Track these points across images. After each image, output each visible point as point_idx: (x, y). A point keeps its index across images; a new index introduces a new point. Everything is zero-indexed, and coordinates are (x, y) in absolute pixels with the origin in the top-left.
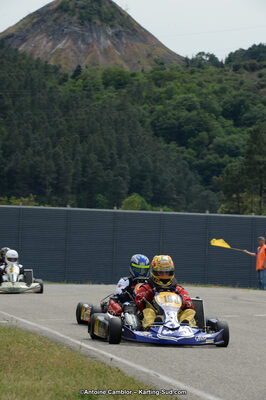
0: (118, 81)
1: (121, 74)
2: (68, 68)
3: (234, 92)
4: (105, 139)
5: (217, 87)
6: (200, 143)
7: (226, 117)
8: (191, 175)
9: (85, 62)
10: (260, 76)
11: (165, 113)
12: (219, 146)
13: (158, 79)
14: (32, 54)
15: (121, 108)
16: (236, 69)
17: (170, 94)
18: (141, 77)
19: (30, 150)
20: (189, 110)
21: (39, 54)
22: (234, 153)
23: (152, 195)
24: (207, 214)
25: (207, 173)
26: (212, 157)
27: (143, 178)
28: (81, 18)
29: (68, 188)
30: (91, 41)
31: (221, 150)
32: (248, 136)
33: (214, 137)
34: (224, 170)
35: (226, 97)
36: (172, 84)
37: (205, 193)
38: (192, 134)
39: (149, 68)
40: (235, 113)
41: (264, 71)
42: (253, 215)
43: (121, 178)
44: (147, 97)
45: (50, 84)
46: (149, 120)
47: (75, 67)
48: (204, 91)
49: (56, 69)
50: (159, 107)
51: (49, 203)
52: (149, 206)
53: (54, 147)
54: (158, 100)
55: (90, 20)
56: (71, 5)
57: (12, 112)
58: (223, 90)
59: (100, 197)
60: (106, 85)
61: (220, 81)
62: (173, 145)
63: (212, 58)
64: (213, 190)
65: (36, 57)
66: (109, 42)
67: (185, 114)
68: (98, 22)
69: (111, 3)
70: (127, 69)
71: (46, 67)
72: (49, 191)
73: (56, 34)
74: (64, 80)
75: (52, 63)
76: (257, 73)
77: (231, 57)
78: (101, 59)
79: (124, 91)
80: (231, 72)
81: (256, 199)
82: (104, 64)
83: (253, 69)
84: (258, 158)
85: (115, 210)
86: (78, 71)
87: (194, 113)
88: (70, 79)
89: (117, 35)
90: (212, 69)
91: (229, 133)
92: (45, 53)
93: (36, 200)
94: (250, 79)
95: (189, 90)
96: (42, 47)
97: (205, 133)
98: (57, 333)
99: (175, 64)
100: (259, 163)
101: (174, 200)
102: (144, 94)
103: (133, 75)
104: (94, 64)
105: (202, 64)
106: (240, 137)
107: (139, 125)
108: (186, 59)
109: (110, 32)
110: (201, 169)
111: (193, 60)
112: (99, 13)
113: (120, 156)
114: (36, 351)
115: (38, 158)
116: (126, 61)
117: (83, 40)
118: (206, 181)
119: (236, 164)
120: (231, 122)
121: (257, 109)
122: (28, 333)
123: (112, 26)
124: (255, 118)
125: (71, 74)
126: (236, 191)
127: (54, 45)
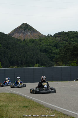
0: (32, 41)
1: (33, 40)
2: (22, 40)
3: (56, 42)
4: (31, 53)
5: (52, 41)
6: (50, 52)
7: (54, 47)
8: (49, 59)
9: (26, 38)
10: (61, 38)
11: (42, 47)
12: (53, 53)
13: (40, 40)
14: (15, 37)
15: (33, 47)
16: (56, 37)
17: (43, 43)
18: (37, 40)
19: (16, 56)
20: (47, 46)
21: (16, 37)
22: (57, 54)
23: (41, 64)
24: (52, 67)
25: (52, 58)
26: (52, 55)
27: (39, 60)
28: (24, 29)
29: (24, 63)
30: (26, 34)
31: (54, 53)
32: (59, 50)
33: (52, 51)
34: (55, 58)
35: (54, 43)
36: (43, 41)
37: (51, 62)
38: (48, 51)
39: (38, 38)
40: (56, 46)
41: (61, 37)
42: (61, 66)
43: (34, 61)
44: (39, 44)
45: (19, 43)
46: (39, 49)
47: (24, 39)
48: (50, 42)
49: (20, 40)
50: (41, 46)
51: (20, 67)
52: (40, 66)
53: (20, 55)
54: (41, 45)
55: (26, 30)
56: (22, 27)
57: (11, 49)
58: (54, 42)
59: (30, 65)
60: (30, 42)
61: (53, 40)
62: (44, 53)
63: (51, 35)
64: (53, 62)
65: (16, 38)
66: (30, 34)
67: (46, 47)
68: (28, 30)
69: (30, 26)
70: (34, 39)
71: (18, 39)
72: (20, 64)
73: (19, 33)
74: (22, 42)
75: (19, 39)
76: (60, 38)
77: (55, 35)
78: (29, 37)
79: (34, 43)
80: (55, 38)
81: (62, 63)
82: (29, 38)
83: (59, 37)
84: (61, 55)
85: (33, 67)
86: (24, 40)
87: (48, 46)
88: (23, 42)
89: (32, 32)
90: (51, 37)
91: (55, 50)
92: (18, 37)
93: (17, 66)
94: (59, 39)
95: (47, 42)
96: (17, 36)
97: (50, 50)
98: (21, 94)
99: (44, 37)
100: (62, 56)
101: (45, 64)
102: (38, 43)
103: (35, 40)
104: (27, 38)
105: (49, 37)
106: (58, 51)
107: (37, 50)
108: (46, 36)
109: (30, 32)
110: (50, 58)
111: (47, 36)
112: (28, 28)
113: (34, 56)
114: (16, 98)
115: (17, 58)
116: (34, 37)
117: (25, 34)
118: (52, 60)
119: (57, 56)
120: (56, 48)
121: (60, 45)
122: (16, 94)
123: (30, 30)
124: (60, 47)
125: (23, 40)
126: (58, 62)
127: (19, 35)
